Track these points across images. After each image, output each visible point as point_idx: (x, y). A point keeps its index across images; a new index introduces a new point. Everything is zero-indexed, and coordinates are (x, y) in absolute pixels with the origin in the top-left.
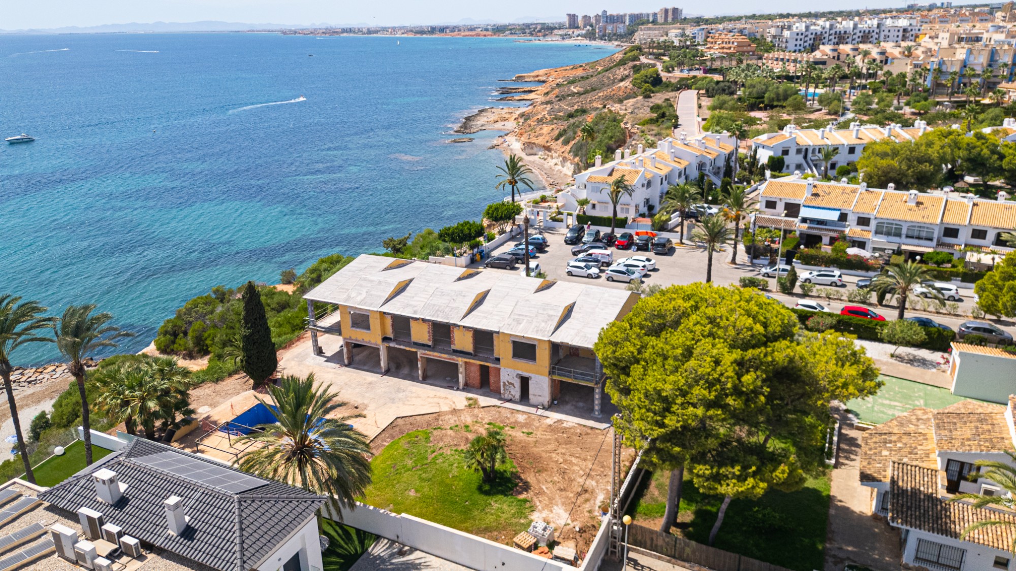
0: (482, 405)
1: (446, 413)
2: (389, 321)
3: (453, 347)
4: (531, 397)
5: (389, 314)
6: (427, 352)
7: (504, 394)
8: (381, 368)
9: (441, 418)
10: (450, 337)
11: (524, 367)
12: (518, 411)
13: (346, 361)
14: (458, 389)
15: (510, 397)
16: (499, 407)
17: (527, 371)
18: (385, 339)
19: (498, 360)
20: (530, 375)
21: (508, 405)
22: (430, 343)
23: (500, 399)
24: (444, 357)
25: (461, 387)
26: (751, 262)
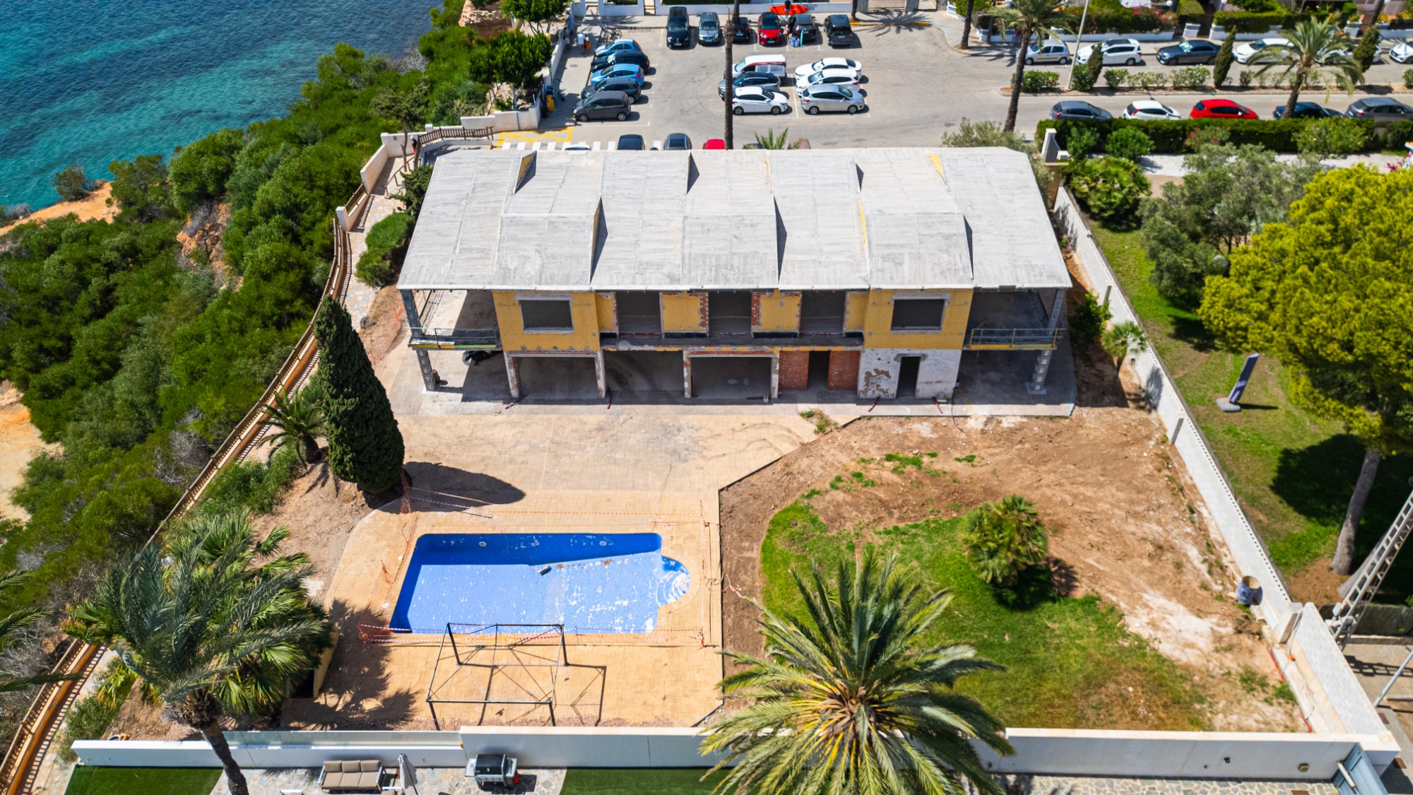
0: (842, 423)
1: (795, 457)
2: (611, 305)
3: (755, 329)
4: (919, 386)
5: (608, 291)
6: (703, 348)
7: (865, 392)
8: (597, 390)
9: (794, 468)
10: (749, 313)
11: (911, 342)
12: (908, 417)
13: (514, 393)
14: (771, 401)
15: (877, 393)
16: (870, 418)
17: (918, 347)
18: (605, 337)
19: (858, 337)
20: (924, 352)
21: (881, 410)
22: (705, 330)
23: (860, 402)
24: (744, 351)
25: (775, 394)
26: (989, 41)
